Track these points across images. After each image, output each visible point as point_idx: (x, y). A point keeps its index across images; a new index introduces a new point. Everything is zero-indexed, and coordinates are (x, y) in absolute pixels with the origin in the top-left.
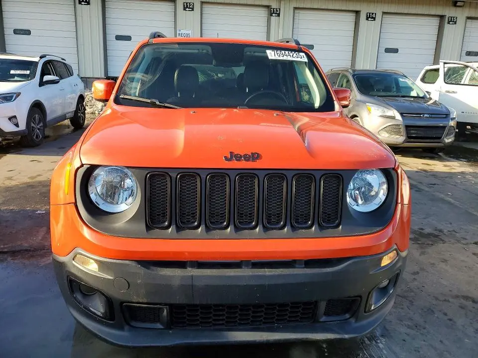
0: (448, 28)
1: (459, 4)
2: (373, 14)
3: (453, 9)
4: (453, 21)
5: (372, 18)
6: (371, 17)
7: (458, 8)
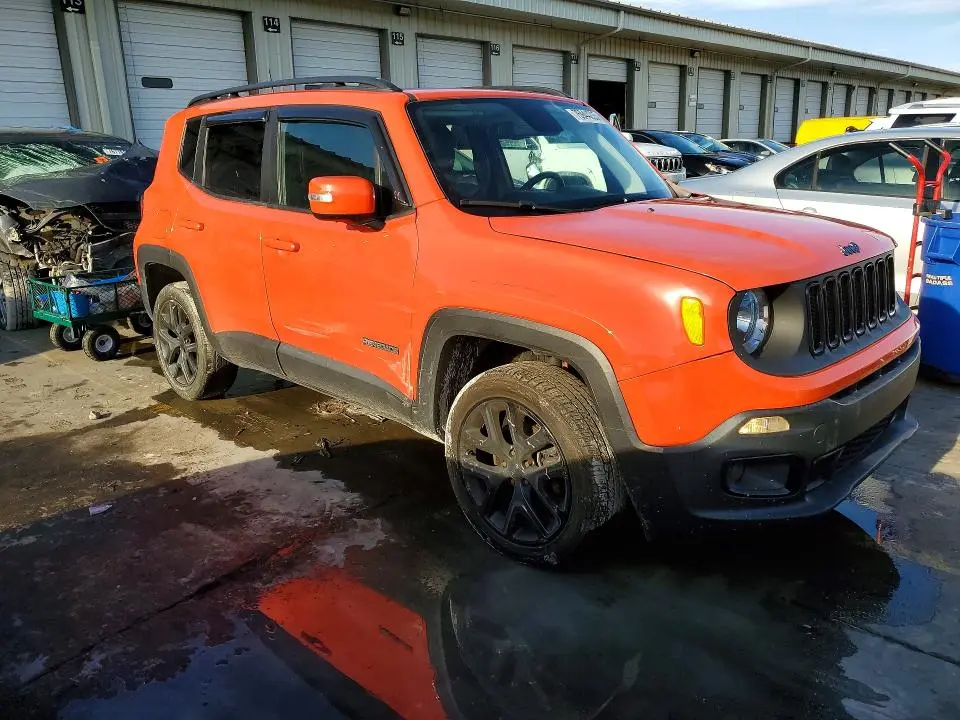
0: (394, 51)
1: (403, 11)
2: (274, 19)
3: (395, 19)
4: (398, 39)
5: (275, 27)
6: (271, 25)
7: (403, 19)
